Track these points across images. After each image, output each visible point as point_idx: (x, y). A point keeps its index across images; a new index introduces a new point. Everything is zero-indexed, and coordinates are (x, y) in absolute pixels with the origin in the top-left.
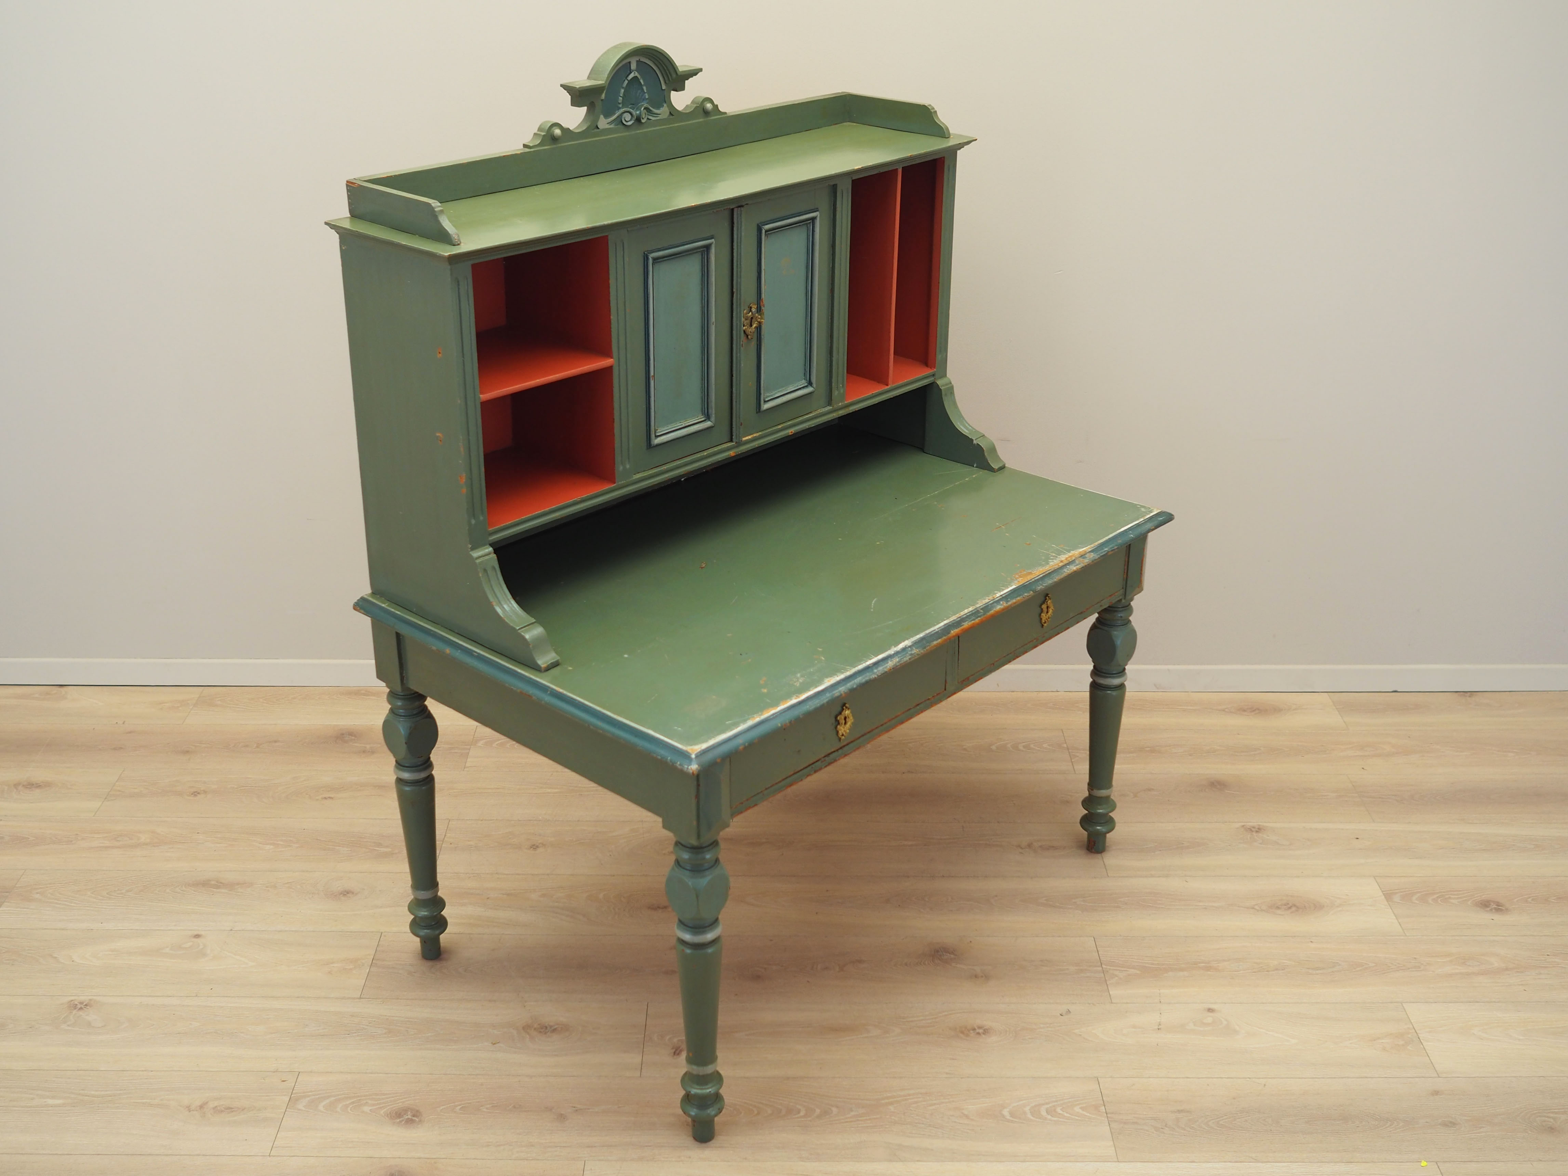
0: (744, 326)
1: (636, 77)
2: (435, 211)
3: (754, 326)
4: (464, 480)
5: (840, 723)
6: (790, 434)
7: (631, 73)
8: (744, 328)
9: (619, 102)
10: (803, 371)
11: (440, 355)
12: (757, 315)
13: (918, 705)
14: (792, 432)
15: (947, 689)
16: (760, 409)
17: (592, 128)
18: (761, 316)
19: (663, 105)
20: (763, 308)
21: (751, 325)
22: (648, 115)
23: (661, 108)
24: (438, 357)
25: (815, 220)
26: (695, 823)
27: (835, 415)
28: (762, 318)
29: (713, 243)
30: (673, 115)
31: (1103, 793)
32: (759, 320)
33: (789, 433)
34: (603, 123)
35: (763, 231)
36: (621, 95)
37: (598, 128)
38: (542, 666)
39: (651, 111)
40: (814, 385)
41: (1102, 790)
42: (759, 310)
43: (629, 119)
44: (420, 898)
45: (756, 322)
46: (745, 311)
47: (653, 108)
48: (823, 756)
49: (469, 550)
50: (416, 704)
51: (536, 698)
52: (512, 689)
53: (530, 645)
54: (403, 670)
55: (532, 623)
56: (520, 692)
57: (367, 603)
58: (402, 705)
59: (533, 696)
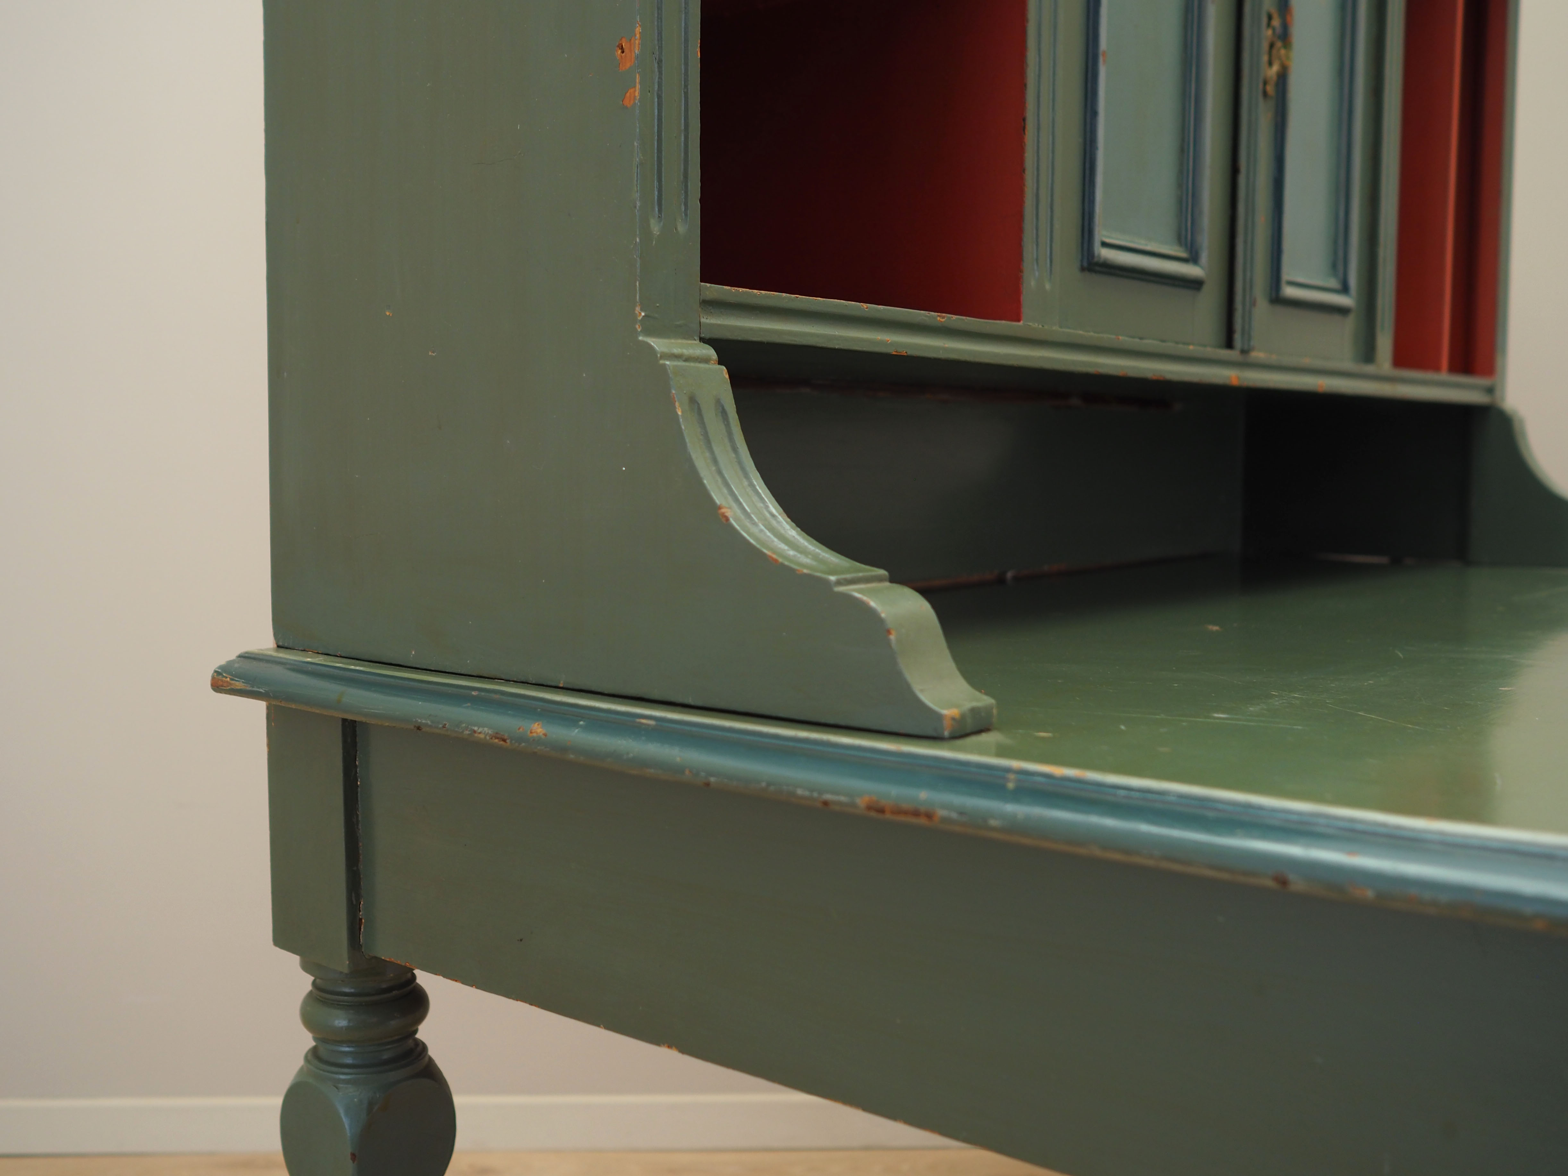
3: (1276, 68)
12: (1280, 44)
14: (1322, 387)
16: (1277, 294)
18: (1286, 50)
28: (1287, 57)
32: (1283, 59)
33: (1317, 385)
38: (945, 712)
42: (1285, 32)
45: (1278, 62)
46: (1264, 18)
49: (640, 327)
50: (394, 1024)
51: (954, 815)
52: (826, 803)
53: (892, 637)
54: (358, 897)
55: (879, 579)
56: (869, 808)
57: (255, 664)
58: (348, 1028)
59: (941, 813)
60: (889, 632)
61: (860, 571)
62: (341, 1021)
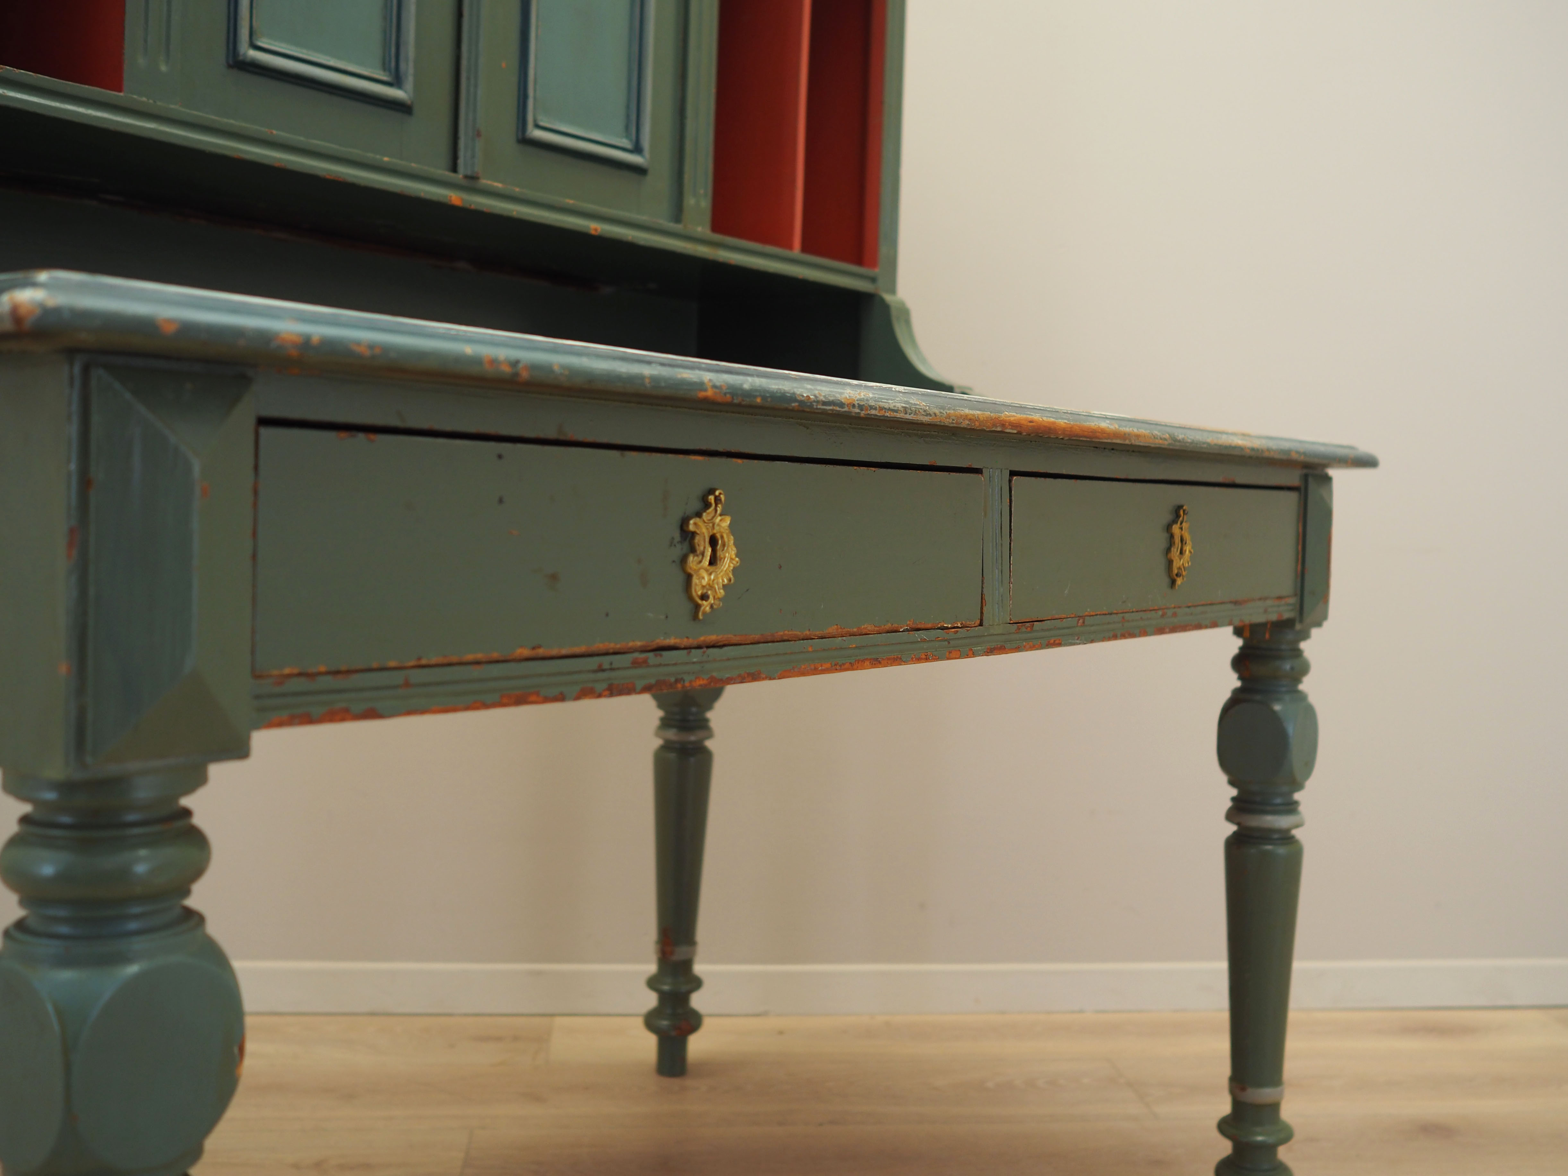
5: (698, 549)
10: (622, 115)
15: (984, 621)
16: (523, 134)
31: (1264, 1095)
40: (647, 154)
41: (1261, 1083)
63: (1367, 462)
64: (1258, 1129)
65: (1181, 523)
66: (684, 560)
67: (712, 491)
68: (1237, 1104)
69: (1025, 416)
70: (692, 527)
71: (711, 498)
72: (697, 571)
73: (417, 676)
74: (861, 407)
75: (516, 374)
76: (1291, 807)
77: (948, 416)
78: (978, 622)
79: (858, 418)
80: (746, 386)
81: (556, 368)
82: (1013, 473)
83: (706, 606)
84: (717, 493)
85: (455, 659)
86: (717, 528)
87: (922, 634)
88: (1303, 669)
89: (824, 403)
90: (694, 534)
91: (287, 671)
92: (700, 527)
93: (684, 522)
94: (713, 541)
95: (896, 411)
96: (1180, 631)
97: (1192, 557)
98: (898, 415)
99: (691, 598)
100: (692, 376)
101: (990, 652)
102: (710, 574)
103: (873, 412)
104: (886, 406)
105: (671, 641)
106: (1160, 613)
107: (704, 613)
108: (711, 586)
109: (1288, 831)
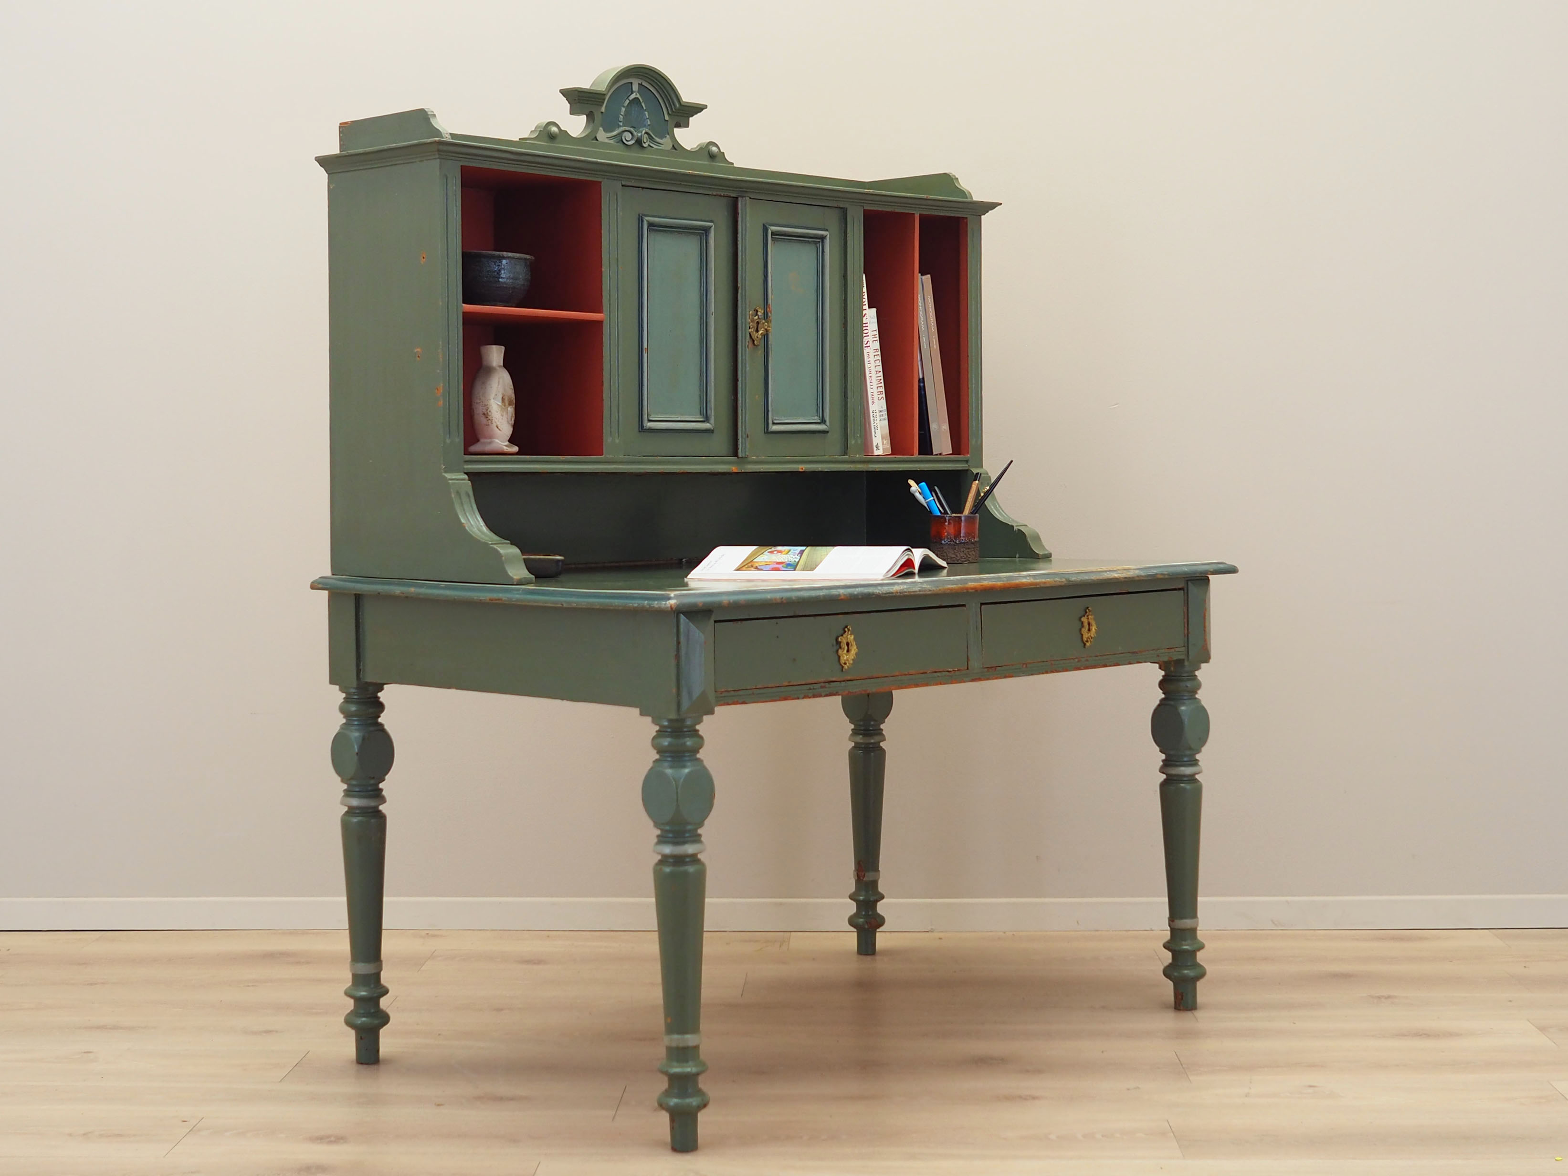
0: (750, 328)
1: (638, 98)
2: (428, 115)
3: (761, 332)
4: (441, 391)
5: (842, 647)
6: (801, 470)
7: (632, 93)
8: (750, 330)
9: (620, 120)
10: (815, 406)
11: (424, 260)
12: (764, 321)
13: (936, 672)
14: (802, 469)
15: (969, 668)
16: (767, 429)
17: (590, 138)
18: (768, 323)
19: (666, 137)
20: (770, 314)
21: (757, 331)
22: (650, 142)
23: (664, 139)
24: (422, 263)
25: (825, 240)
26: (674, 691)
27: (852, 466)
28: (768, 326)
29: (712, 227)
30: (676, 149)
31: (1187, 923)
32: (766, 327)
33: (798, 468)
34: (602, 136)
35: (770, 232)
36: (622, 114)
37: (597, 140)
38: (515, 577)
39: (653, 138)
40: (828, 423)
41: (1185, 918)
42: (766, 316)
43: (630, 138)
44: (359, 972)
45: (763, 329)
46: (751, 312)
47: (656, 136)
48: (823, 680)
49: (442, 471)
50: (371, 710)
51: (506, 599)
52: (481, 600)
53: (503, 558)
54: (360, 661)
55: (507, 544)
56: (490, 600)
57: (324, 579)
58: (356, 711)
59: (504, 599)
60: (502, 556)
61: (501, 541)
62: (353, 708)
63: (1233, 570)
64: (1183, 943)
65: (1088, 616)
66: (837, 651)
67: (846, 627)
68: (1173, 930)
69: (979, 584)
70: (839, 640)
71: (846, 629)
72: (842, 655)
73: (758, 691)
74: (900, 593)
75: (782, 602)
76: (1194, 763)
77: (940, 590)
78: (966, 668)
79: (900, 597)
80: (856, 593)
81: (794, 598)
82: (982, 604)
83: (846, 667)
84: (848, 627)
85: (766, 686)
86: (849, 640)
87: (939, 674)
88: (1199, 686)
89: (885, 594)
90: (840, 642)
91: (723, 690)
92: (843, 640)
93: (837, 639)
94: (848, 644)
95: (916, 592)
96: (1091, 669)
97: (1097, 632)
98: (917, 593)
99: (841, 665)
100: (836, 592)
101: (973, 680)
102: (847, 655)
103: (906, 594)
104: (911, 590)
105: (834, 679)
106: (1076, 660)
107: (845, 669)
108: (847, 660)
109: (1194, 775)
